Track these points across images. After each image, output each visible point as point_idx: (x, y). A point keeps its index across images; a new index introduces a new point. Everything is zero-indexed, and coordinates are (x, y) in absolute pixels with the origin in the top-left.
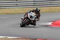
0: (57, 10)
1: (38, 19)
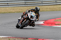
0: (49, 10)
1: (38, 19)
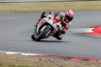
0: (100, 7)
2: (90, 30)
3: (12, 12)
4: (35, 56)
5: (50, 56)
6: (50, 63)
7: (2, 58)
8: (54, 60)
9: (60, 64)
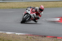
2: (58, 19)
3: (10, 8)
4: (24, 35)
5: (33, 35)
6: (33, 39)
7: (4, 36)
8: (36, 38)
9: (40, 40)
